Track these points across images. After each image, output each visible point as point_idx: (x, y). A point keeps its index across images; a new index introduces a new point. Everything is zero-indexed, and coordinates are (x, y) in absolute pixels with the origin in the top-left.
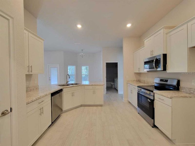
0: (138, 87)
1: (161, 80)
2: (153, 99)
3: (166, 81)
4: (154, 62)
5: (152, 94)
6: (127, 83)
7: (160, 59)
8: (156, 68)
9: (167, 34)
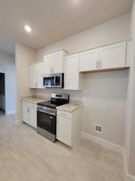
0: (38, 104)
1: (57, 96)
2: (55, 115)
3: (61, 96)
4: (55, 79)
5: (54, 110)
6: (21, 101)
7: (60, 77)
8: (56, 85)
9: (64, 56)
